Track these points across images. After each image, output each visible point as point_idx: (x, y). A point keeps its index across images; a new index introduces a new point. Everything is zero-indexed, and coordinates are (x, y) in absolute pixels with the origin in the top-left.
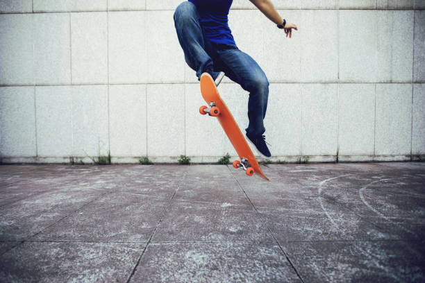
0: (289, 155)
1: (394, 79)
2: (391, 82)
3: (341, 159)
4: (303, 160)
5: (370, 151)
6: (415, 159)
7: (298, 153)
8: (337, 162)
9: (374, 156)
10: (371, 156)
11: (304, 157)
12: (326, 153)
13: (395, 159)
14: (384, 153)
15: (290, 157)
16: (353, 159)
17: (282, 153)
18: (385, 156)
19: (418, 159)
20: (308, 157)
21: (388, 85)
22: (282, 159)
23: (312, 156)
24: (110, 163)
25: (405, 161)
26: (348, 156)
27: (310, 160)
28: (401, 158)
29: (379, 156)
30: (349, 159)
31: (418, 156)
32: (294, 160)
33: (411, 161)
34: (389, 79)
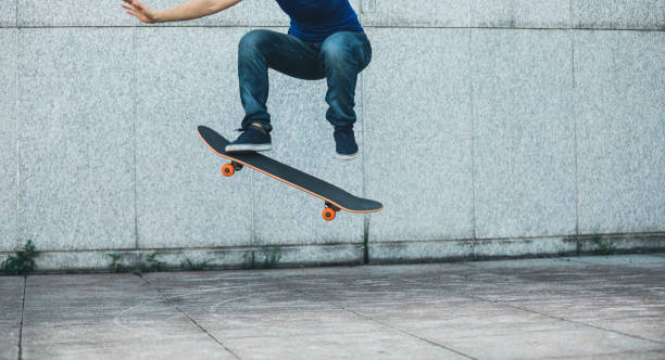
0: (218, 242)
1: (521, 19)
2: (512, 26)
3: (376, 252)
4: (261, 258)
5: (462, 228)
6: (589, 245)
7: (244, 236)
8: (366, 261)
9: (476, 241)
10: (465, 241)
11: (266, 248)
12: (330, 238)
13: (534, 248)
14: (503, 233)
15: (222, 250)
16: (413, 251)
17: (197, 238)
18: (505, 241)
19: (594, 247)
20: (278, 248)
21: (504, 33)
22: (198, 257)
23: (288, 247)
25: (562, 254)
26: (399, 244)
27: (285, 258)
28: (550, 246)
29: (487, 241)
30: (402, 254)
31: (596, 238)
32: (235, 258)
33: (578, 253)
34: (507, 18)
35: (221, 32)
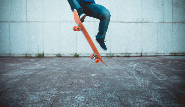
0: (121, 53)
1: (165, 22)
2: (164, 22)
3: (143, 55)
4: (127, 55)
5: (155, 51)
6: (174, 54)
7: (125, 52)
8: (142, 56)
9: (157, 53)
10: (156, 53)
11: (128, 54)
12: (137, 52)
13: (166, 55)
14: (161, 52)
15: (122, 54)
16: (148, 55)
17: (119, 52)
19: (174, 55)
20: (130, 54)
21: (162, 24)
22: (119, 55)
23: (131, 54)
24: (43, 57)
25: (170, 56)
26: (146, 54)
27: (131, 55)
28: (168, 54)
29: (159, 53)
30: (147, 55)
31: (175, 53)
32: (124, 55)
33: (172, 55)
34: (163, 21)
35: (123, 23)
